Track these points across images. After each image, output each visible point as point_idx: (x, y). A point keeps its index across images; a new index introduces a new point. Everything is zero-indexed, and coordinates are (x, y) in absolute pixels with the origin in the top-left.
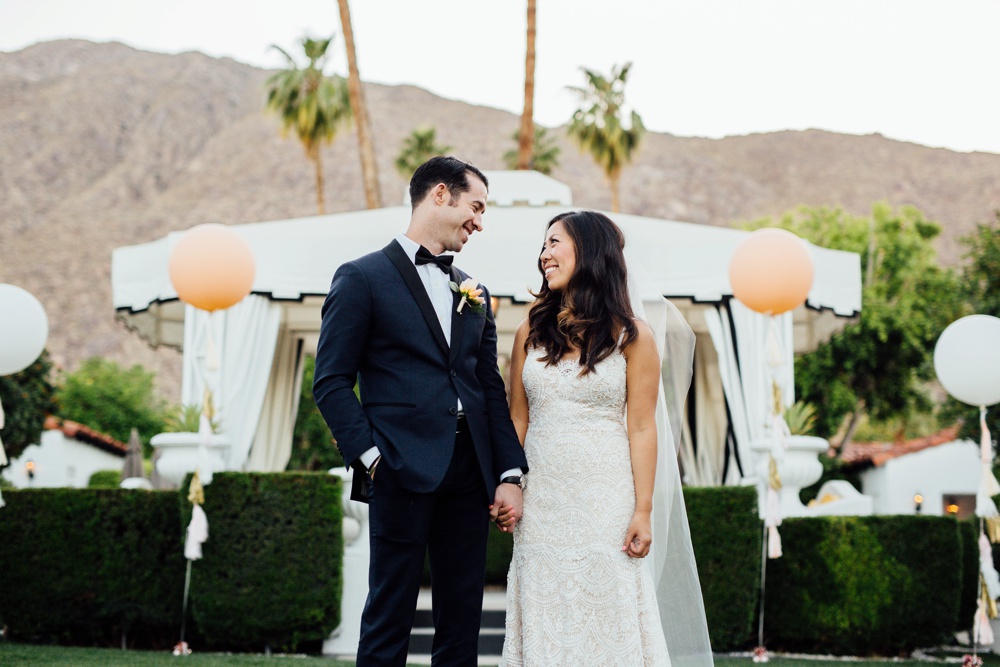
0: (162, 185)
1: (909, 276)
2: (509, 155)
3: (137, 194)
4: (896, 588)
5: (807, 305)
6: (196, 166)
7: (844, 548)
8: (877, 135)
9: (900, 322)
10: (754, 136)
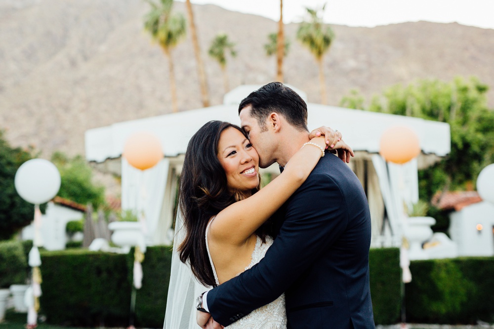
0: (86, 58)
1: (474, 114)
2: (267, 47)
3: (73, 64)
4: (469, 294)
5: (423, 152)
6: (103, 48)
7: (443, 274)
8: (455, 23)
9: (469, 138)
10: (391, 25)
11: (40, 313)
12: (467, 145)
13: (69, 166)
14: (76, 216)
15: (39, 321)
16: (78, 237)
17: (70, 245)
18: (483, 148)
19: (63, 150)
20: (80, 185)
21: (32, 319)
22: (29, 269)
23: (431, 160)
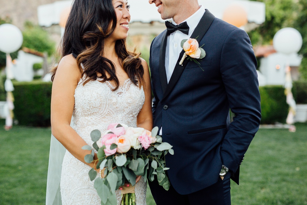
5: (248, 22)
11: (14, 119)
12: (273, 18)
13: (33, 30)
14: (38, 60)
15: (14, 124)
16: (40, 72)
17: (36, 78)
18: (283, 20)
19: (32, 20)
20: (41, 41)
21: (9, 122)
22: (5, 92)
23: (253, 27)
